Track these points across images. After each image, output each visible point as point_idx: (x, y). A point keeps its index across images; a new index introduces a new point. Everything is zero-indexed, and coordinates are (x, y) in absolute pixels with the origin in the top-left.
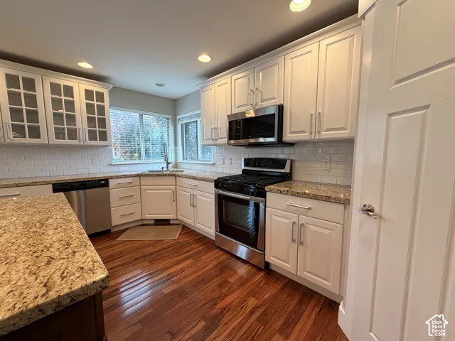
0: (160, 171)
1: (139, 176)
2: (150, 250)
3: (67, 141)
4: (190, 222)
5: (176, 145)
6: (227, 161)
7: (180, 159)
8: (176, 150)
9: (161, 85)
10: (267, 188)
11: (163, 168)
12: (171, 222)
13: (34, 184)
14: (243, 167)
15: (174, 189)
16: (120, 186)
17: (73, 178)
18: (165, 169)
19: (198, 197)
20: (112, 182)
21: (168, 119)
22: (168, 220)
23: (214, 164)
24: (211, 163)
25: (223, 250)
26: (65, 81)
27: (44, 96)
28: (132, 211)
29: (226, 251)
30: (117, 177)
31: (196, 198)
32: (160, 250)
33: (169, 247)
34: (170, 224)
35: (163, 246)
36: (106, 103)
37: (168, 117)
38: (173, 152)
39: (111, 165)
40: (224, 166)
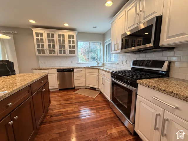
0: (95, 67)
1: (84, 68)
2: (82, 100)
3: (63, 55)
4: (102, 91)
5: (104, 55)
6: (124, 62)
7: (105, 62)
8: (104, 57)
9: (95, 27)
10: (138, 82)
11: (96, 65)
12: (97, 89)
13: (52, 69)
14: (132, 66)
15: (98, 75)
16: (77, 71)
17: (62, 67)
18: (97, 66)
19: (105, 80)
20: (75, 70)
21: (101, 43)
22: (95, 88)
23: (118, 64)
24: (116, 63)
25: (113, 111)
26: (62, 32)
27: (56, 39)
28: (82, 82)
29: (114, 112)
30: (77, 68)
31: (104, 80)
32: (86, 101)
33: (90, 101)
34: (96, 90)
35: (88, 100)
36: (75, 39)
37: (101, 42)
38: (102, 58)
39: (77, 63)
40: (123, 65)
